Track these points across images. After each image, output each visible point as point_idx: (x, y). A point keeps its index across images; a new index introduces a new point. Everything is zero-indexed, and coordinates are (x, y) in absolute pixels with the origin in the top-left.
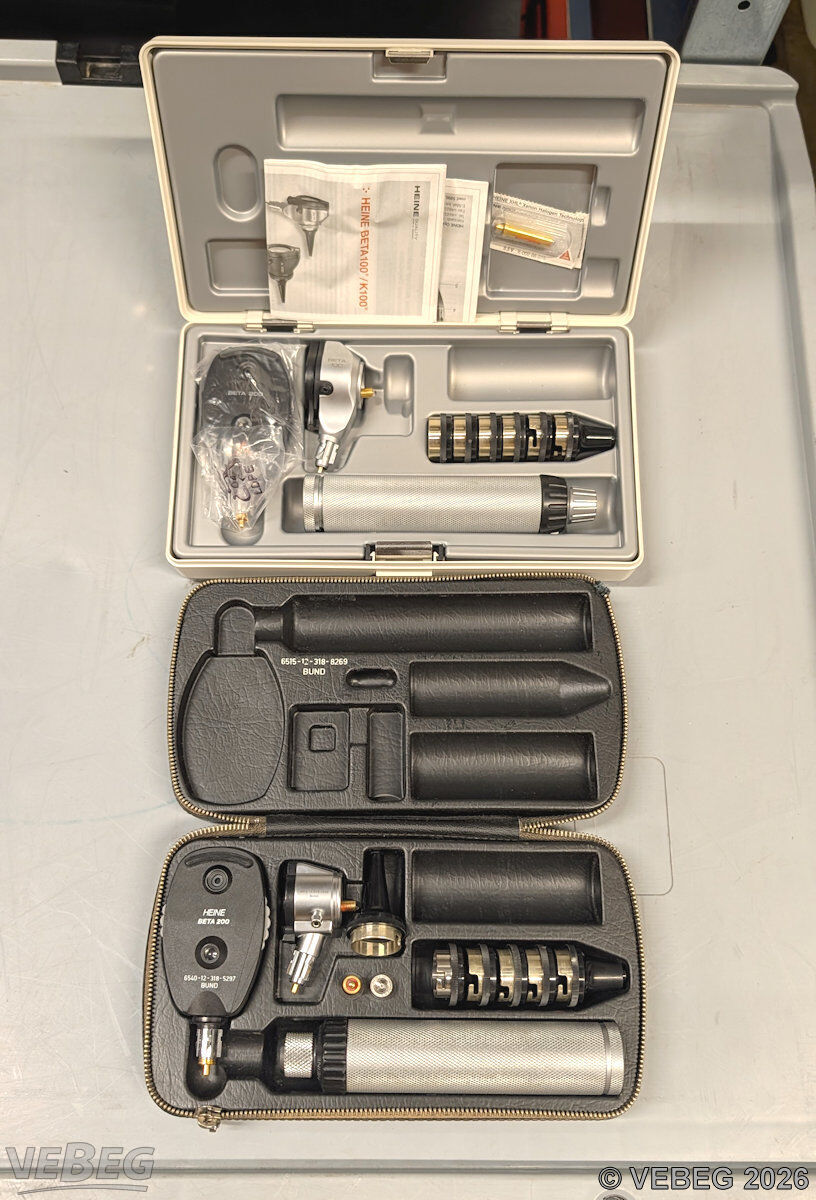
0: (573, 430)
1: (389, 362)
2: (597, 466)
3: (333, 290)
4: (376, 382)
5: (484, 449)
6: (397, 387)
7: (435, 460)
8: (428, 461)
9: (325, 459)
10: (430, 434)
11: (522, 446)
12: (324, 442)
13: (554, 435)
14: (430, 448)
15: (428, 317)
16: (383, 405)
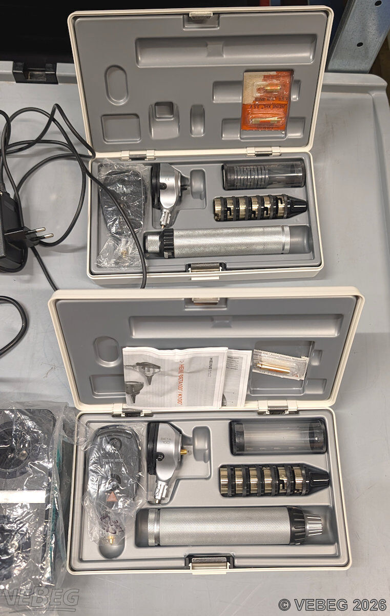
0: (306, 477)
1: (196, 431)
2: (319, 498)
3: (162, 397)
4: (189, 442)
5: (254, 489)
6: (200, 444)
7: (223, 495)
8: (221, 496)
9: (160, 495)
10: (221, 481)
11: (276, 488)
12: (159, 485)
13: (294, 480)
14: (222, 489)
15: (217, 406)
16: (192, 455)
